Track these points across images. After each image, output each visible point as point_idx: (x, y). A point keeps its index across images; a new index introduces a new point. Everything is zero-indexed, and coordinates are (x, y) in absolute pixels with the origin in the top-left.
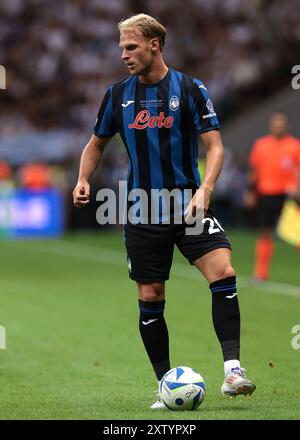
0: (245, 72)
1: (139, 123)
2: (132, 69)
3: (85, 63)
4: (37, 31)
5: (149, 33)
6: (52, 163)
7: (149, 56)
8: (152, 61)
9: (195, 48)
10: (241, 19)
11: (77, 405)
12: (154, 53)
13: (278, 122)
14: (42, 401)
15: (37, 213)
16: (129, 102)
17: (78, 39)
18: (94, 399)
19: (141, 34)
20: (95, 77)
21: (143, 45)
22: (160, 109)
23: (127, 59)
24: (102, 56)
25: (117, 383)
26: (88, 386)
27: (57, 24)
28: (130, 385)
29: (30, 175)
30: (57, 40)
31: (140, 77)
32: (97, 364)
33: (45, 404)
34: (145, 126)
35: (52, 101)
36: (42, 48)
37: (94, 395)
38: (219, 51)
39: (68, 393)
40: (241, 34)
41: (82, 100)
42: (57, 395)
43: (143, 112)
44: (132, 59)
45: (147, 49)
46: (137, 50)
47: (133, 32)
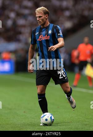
0: (68, 25)
1: (40, 39)
2: (40, 23)
3: (21, 22)
4: (6, 12)
5: (46, 13)
6: (11, 52)
7: (45, 20)
8: (46, 21)
9: (54, 17)
10: (67, 9)
11: (19, 124)
12: (46, 19)
13: (86, 39)
14: (8, 123)
15: (6, 67)
16: (37, 33)
17: (18, 15)
18: (24, 122)
19: (43, 13)
20: (24, 26)
21: (44, 16)
22: (46, 34)
23: (39, 20)
24: (26, 20)
25: (31, 118)
26: (22, 119)
27: (12, 10)
28: (34, 118)
29: (4, 55)
30: (12, 15)
31: (42, 26)
32: (25, 112)
33: (9, 124)
34: (42, 40)
35: (11, 33)
36: (8, 17)
37: (24, 121)
38: (61, 19)
39: (16, 121)
40: (67, 13)
41: (20, 33)
42: (13, 121)
43: (41, 35)
44: (40, 21)
45: (45, 18)
46: (42, 18)
47: (41, 12)
